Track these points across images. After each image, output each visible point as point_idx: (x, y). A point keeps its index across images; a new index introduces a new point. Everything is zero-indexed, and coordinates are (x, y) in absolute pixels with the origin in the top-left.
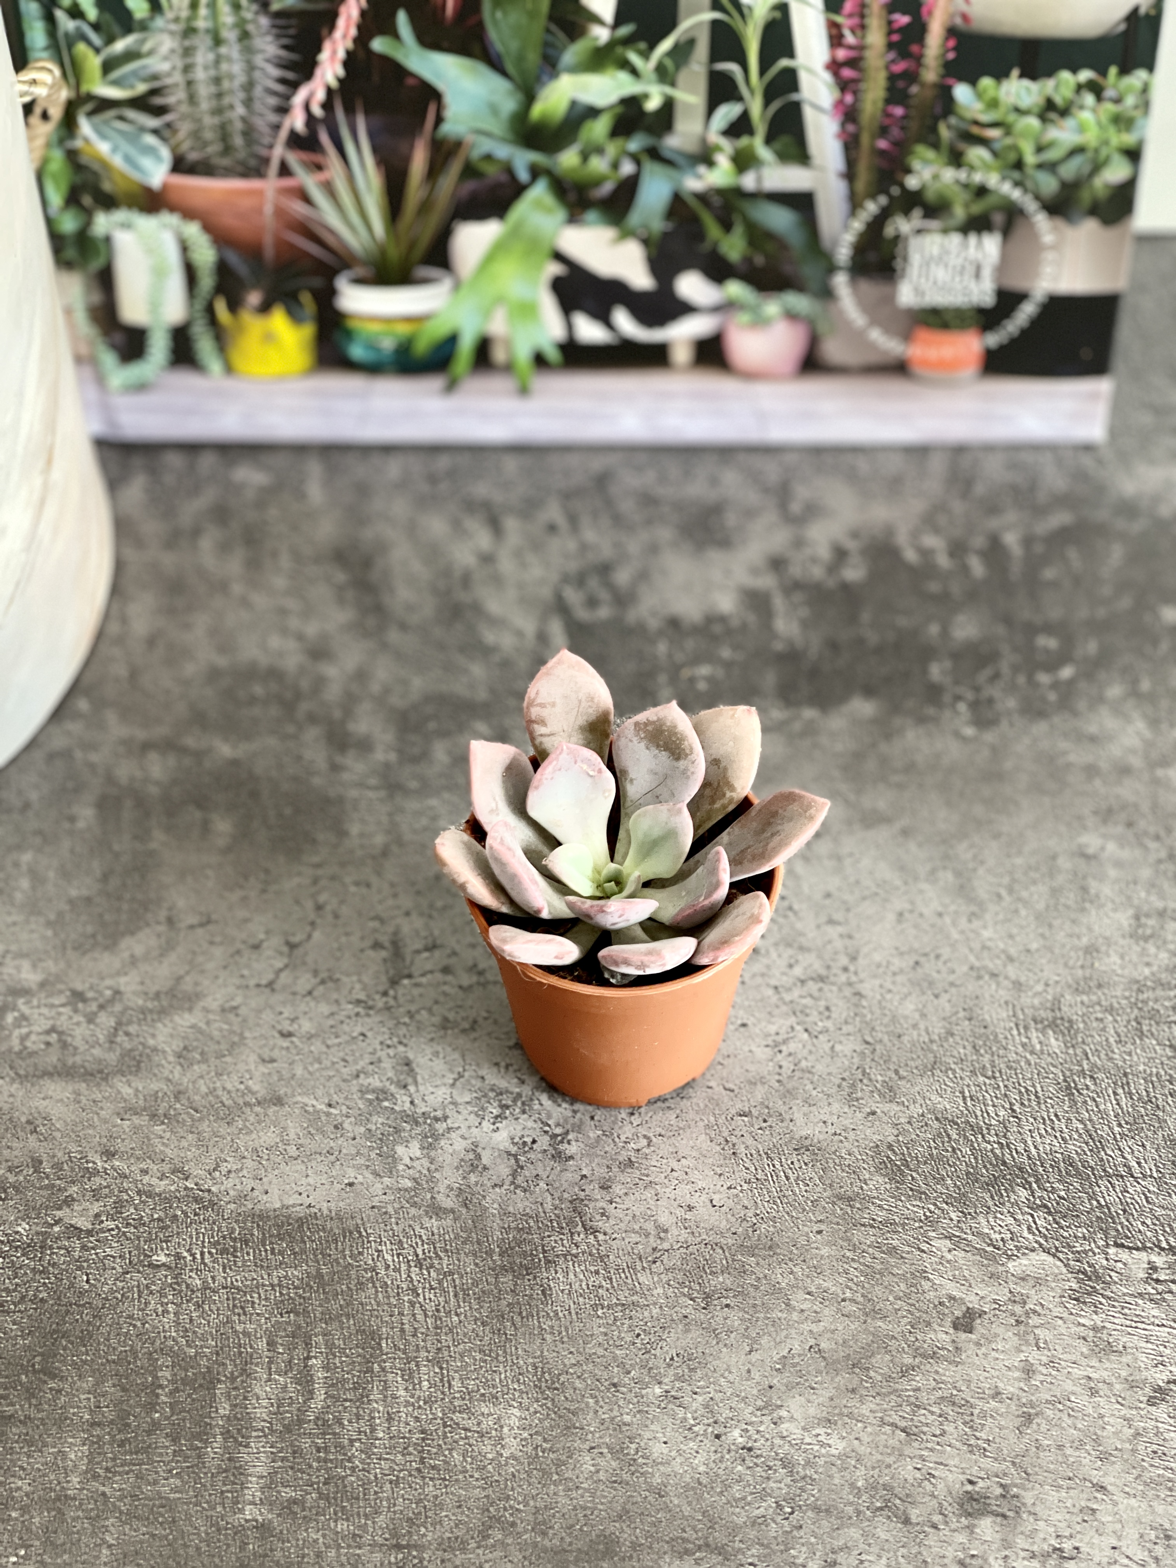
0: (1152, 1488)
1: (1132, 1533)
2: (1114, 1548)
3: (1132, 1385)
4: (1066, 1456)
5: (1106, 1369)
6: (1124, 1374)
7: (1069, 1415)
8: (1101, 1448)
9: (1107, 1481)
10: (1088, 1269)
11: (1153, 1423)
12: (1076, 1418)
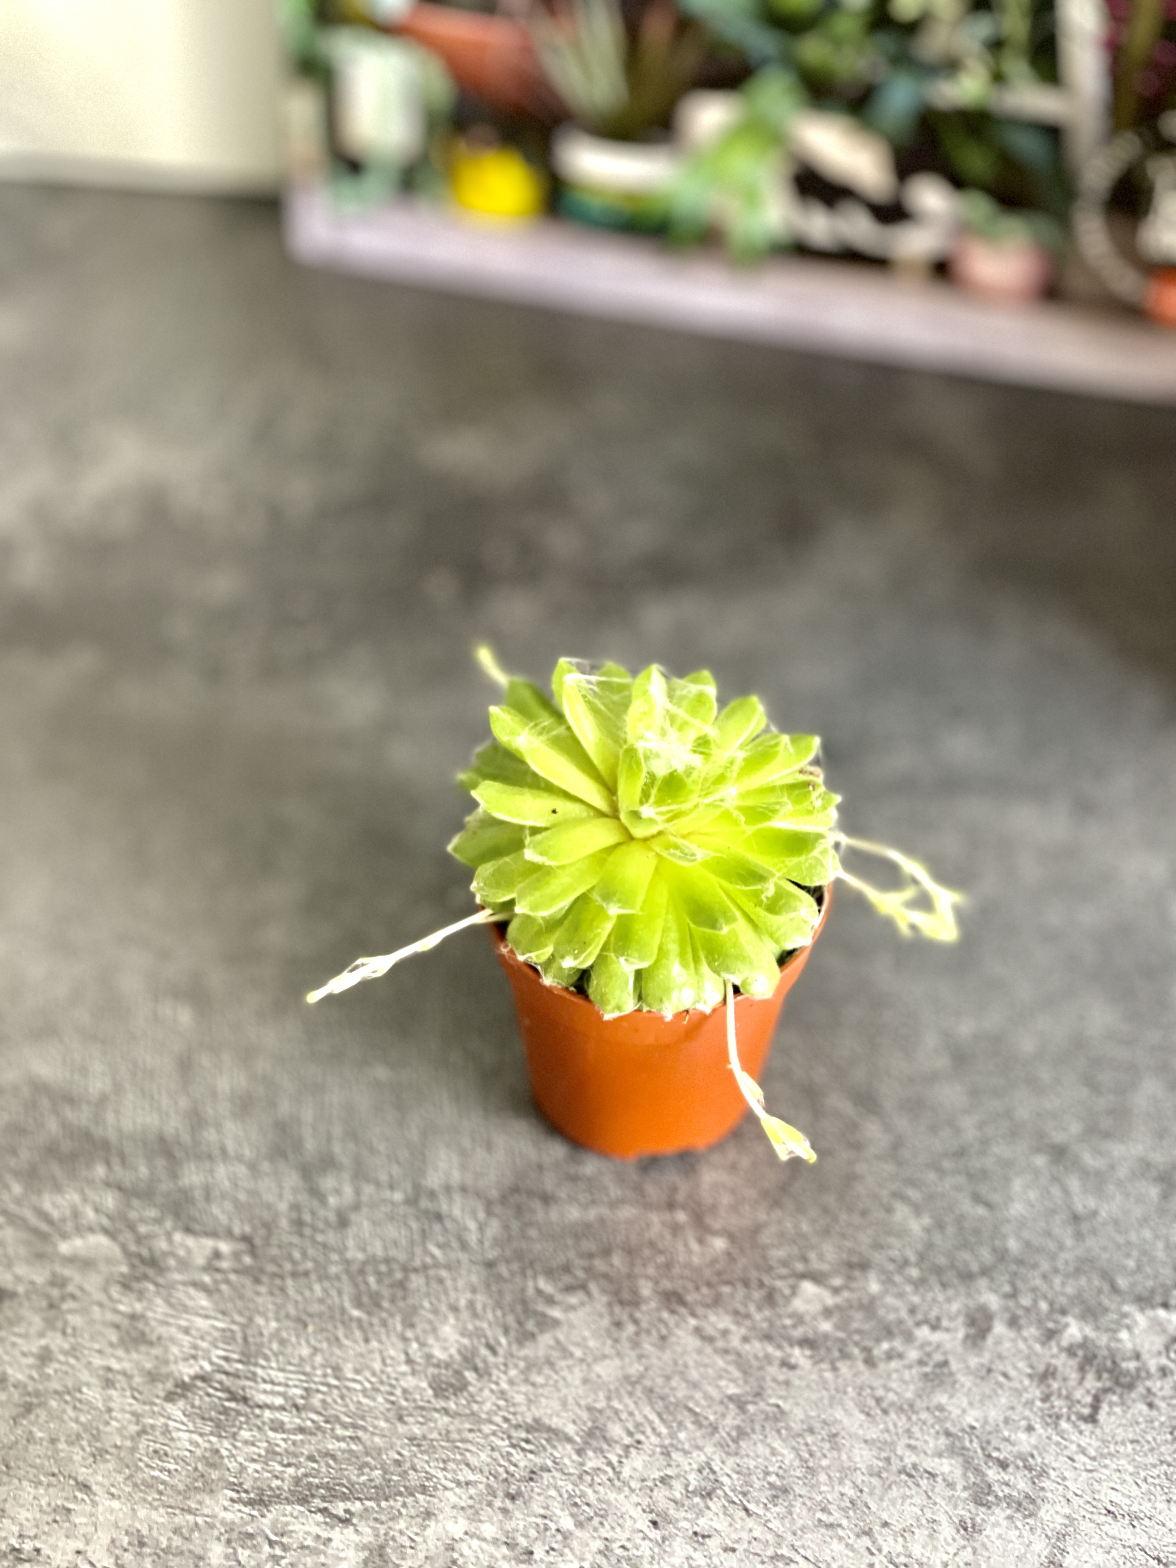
0: (141, 1491)
1: (103, 1538)
2: (78, 1552)
3: (153, 1377)
4: (57, 1451)
5: (130, 1361)
6: (148, 1365)
7: (75, 1408)
8: (98, 1445)
9: (91, 1481)
10: (145, 1252)
11: (162, 1420)
12: (80, 1410)
